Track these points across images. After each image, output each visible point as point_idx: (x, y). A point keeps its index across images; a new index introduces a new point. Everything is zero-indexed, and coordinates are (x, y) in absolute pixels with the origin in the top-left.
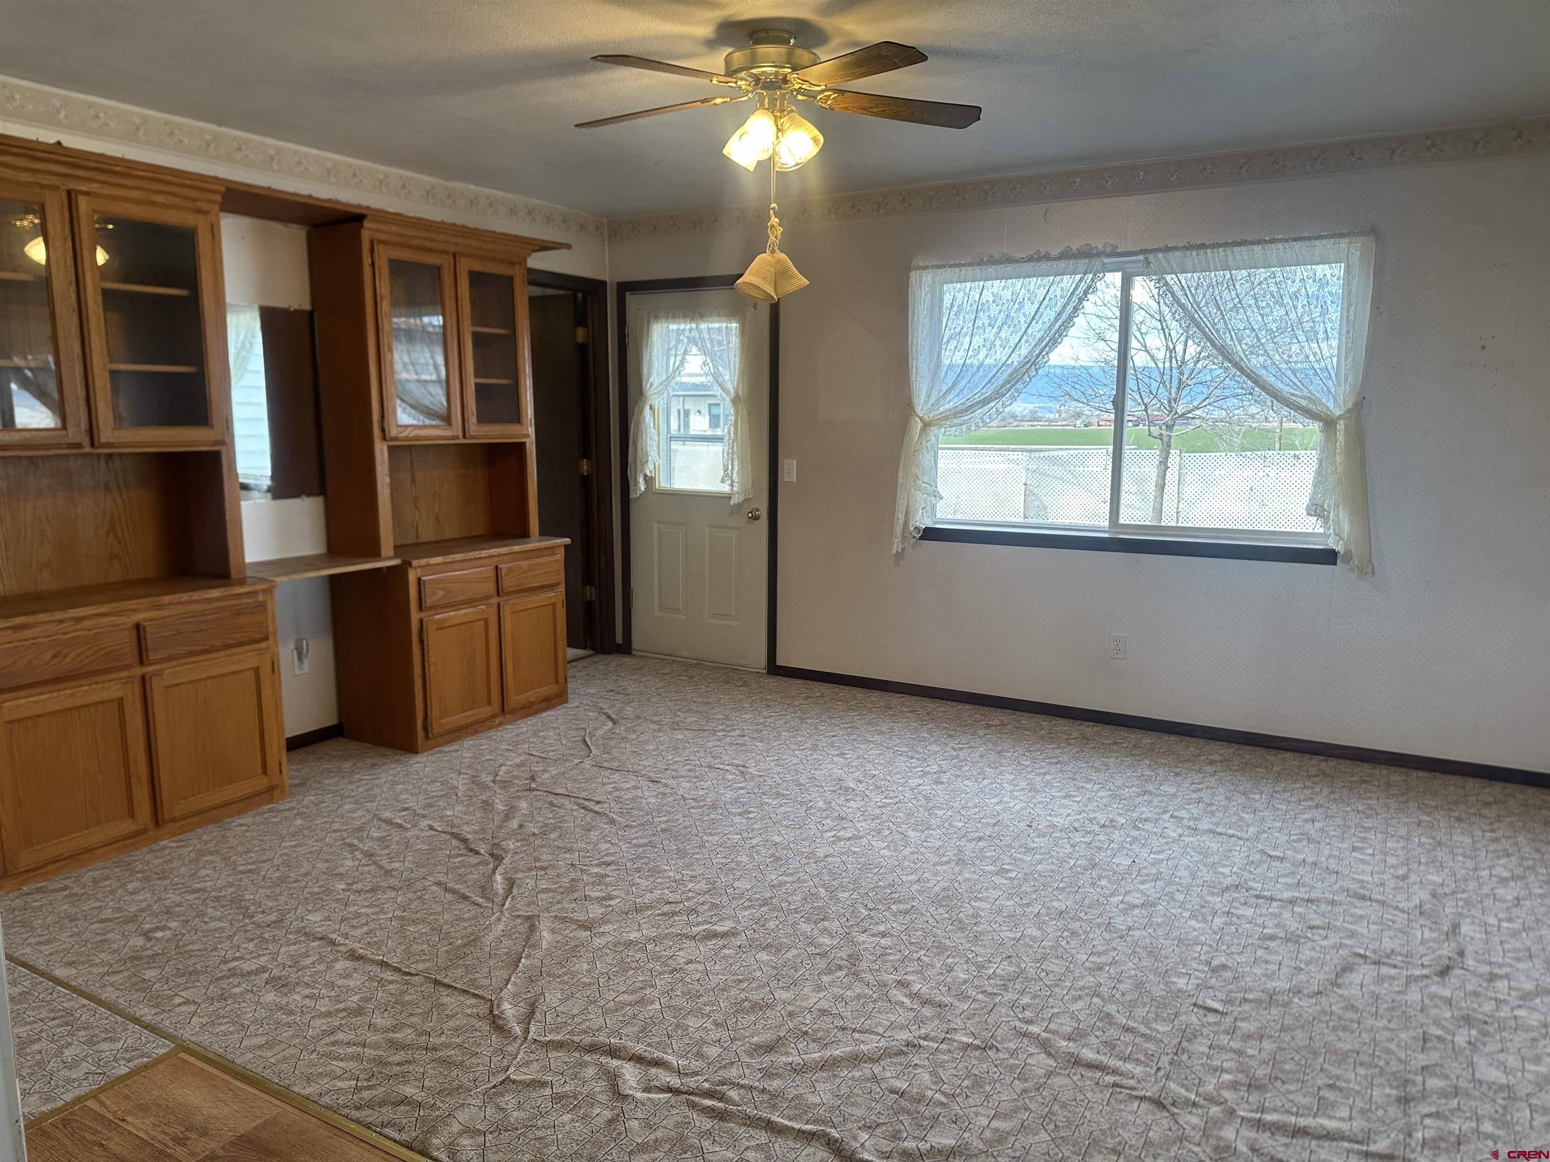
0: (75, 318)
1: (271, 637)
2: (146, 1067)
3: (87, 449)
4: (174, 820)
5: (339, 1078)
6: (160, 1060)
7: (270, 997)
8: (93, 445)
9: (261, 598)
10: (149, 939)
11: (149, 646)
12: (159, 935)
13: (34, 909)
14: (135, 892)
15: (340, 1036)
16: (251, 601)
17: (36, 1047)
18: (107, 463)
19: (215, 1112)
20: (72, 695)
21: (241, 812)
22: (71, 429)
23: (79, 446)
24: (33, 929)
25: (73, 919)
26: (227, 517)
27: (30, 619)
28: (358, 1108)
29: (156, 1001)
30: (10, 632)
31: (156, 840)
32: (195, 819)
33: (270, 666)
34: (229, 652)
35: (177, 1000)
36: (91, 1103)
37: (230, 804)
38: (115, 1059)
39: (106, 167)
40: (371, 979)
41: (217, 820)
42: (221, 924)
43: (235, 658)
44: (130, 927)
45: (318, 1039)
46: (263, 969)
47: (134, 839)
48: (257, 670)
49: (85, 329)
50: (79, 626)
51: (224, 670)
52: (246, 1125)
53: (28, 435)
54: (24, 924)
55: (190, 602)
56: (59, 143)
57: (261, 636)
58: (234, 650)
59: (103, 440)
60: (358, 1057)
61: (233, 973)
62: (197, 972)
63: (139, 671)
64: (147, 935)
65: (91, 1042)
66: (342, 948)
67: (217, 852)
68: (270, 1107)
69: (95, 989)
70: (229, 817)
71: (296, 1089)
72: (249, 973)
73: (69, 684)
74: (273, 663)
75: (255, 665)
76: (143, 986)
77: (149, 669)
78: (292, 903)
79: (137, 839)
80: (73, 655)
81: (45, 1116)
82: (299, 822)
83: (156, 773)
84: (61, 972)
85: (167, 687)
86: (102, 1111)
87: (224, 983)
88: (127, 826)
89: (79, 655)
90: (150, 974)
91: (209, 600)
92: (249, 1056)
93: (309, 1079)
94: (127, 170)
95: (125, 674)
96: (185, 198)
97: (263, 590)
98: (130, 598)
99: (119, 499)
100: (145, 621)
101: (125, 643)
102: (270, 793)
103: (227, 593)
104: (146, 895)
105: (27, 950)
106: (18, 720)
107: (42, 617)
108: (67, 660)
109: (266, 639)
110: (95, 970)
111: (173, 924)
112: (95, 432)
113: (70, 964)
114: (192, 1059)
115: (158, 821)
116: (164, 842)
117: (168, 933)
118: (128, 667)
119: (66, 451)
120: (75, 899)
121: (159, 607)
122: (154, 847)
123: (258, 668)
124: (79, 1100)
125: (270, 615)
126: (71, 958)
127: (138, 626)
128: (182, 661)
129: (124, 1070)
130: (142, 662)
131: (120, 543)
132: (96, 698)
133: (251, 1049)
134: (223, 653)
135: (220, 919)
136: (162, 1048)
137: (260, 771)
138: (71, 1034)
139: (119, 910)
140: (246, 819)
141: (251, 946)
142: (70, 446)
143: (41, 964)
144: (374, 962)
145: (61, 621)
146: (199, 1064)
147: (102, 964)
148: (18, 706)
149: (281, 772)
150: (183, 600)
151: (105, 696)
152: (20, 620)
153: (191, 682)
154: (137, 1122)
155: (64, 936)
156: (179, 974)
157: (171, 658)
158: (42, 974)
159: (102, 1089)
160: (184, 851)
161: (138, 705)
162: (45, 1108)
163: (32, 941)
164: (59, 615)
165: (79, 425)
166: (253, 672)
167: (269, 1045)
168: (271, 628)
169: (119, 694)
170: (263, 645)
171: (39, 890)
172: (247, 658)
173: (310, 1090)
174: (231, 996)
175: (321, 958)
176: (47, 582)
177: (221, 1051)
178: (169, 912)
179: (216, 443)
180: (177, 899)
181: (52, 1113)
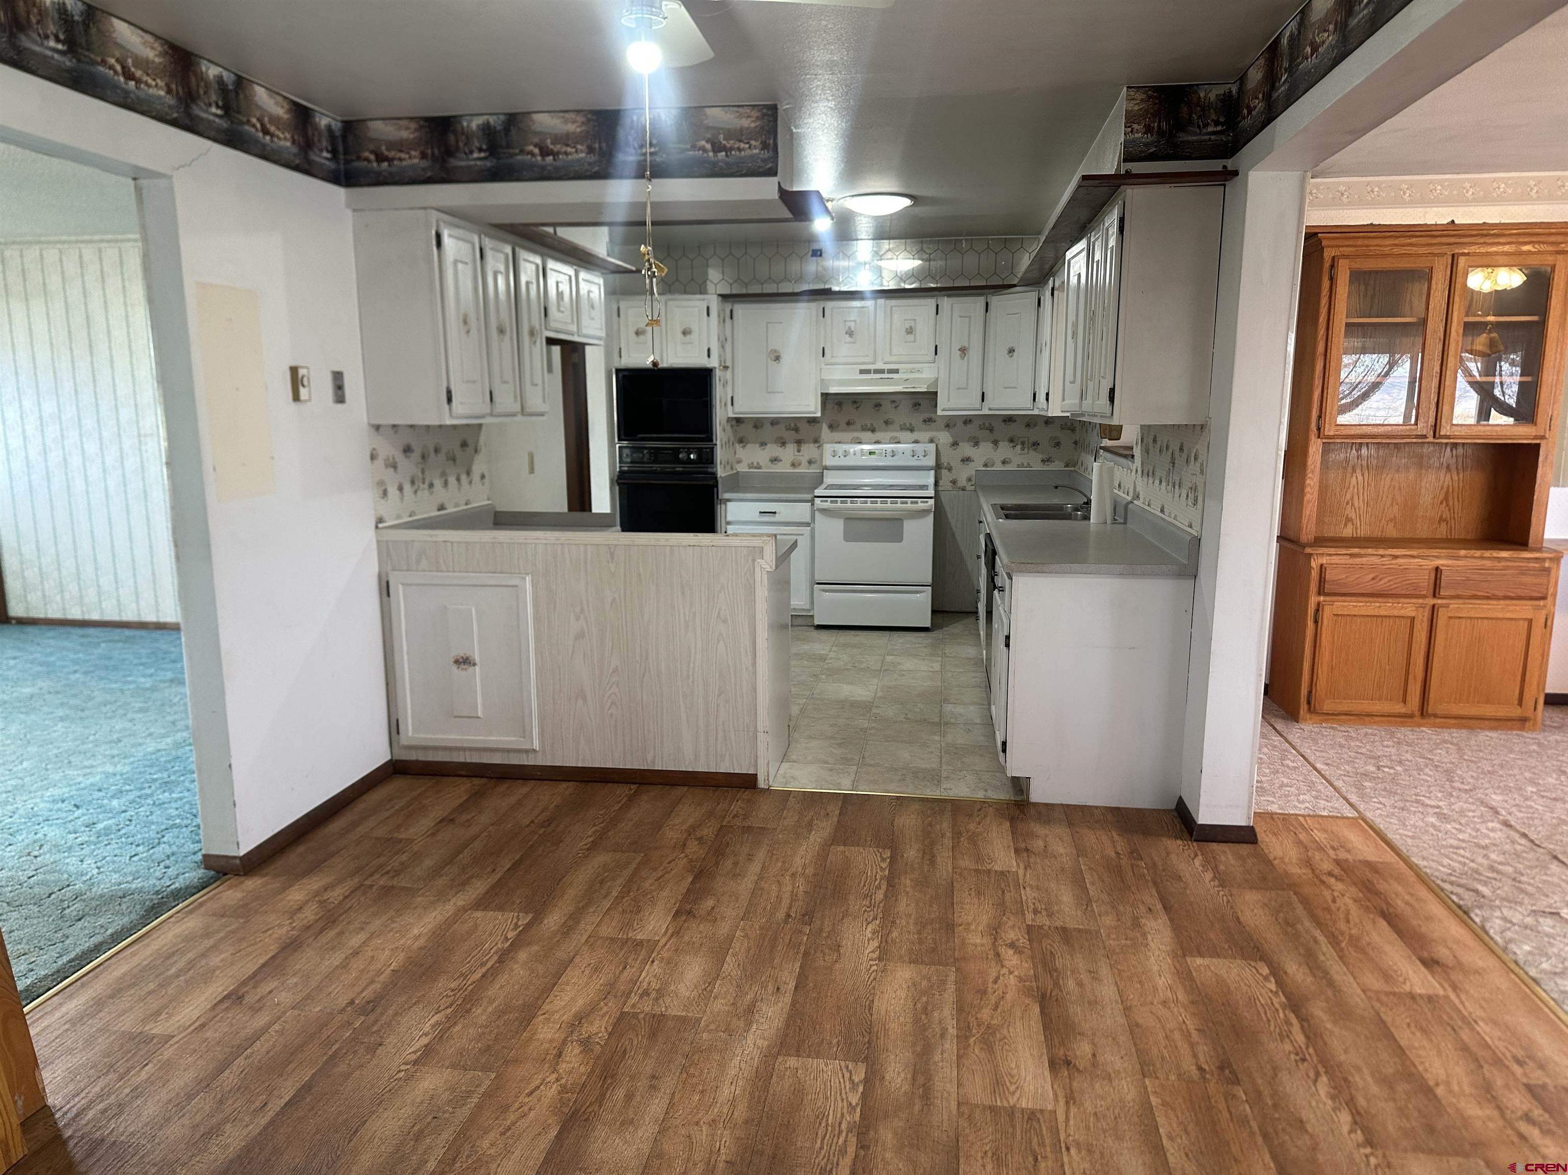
0: (1440, 347)
1: (1550, 599)
2: (1337, 817)
3: (1431, 439)
4: (1436, 716)
5: (1444, 866)
6: (1347, 818)
7: (1432, 820)
8: (1434, 437)
9: (1547, 565)
10: (1379, 769)
11: (1442, 585)
12: (1386, 770)
13: (1323, 735)
14: (1388, 746)
15: (1462, 852)
16: (1537, 565)
17: (1288, 789)
18: (1451, 450)
19: (1360, 847)
20: (1380, 607)
21: (1492, 729)
22: (1420, 425)
23: (1425, 437)
24: (1317, 743)
25: (1341, 746)
26: (1535, 497)
27: (1362, 551)
28: (1443, 881)
29: (1362, 796)
30: (1348, 557)
31: (1419, 726)
32: (1453, 721)
33: (1543, 621)
34: (1508, 602)
35: (1375, 800)
36: (1300, 818)
37: (1484, 719)
38: (1324, 809)
39: (1485, 232)
40: (1508, 837)
41: (1471, 728)
42: (1429, 779)
43: (1511, 608)
44: (1373, 761)
45: (1445, 847)
46: (1438, 807)
47: (1404, 719)
48: (1530, 621)
49: (1446, 353)
50: (1394, 562)
51: (1500, 615)
52: (1372, 858)
53: (1390, 428)
54: (1313, 740)
55: (1482, 558)
56: (1453, 221)
57: (1540, 595)
58: (1514, 602)
59: (1442, 433)
60: (1464, 864)
61: (1417, 801)
62: (1396, 793)
63: (1432, 601)
64: (1378, 768)
65: (1316, 798)
66: (1501, 818)
67: (1457, 745)
68: (1391, 857)
69: (1333, 779)
70: (1481, 729)
71: (1413, 859)
72: (1427, 805)
73: (1380, 600)
74: (1546, 619)
75: (1529, 617)
76: (1360, 788)
77: (1440, 601)
78: (1487, 785)
79: (1405, 720)
80: (1386, 580)
81: (1276, 814)
82: (1535, 747)
83: (1428, 678)
84: (1319, 766)
85: (1450, 618)
86: (1304, 822)
87: (1408, 804)
88: (1400, 708)
89: (1389, 581)
90: (1367, 784)
91: (1499, 559)
92: (1398, 837)
93: (1424, 858)
94: (1501, 232)
95: (1421, 601)
96: (1552, 243)
97: (1551, 559)
98: (1436, 548)
99: (1455, 478)
100: (1443, 565)
101: (1425, 580)
102: (1522, 722)
103: (1515, 556)
104: (1393, 750)
105: (1309, 751)
106: (1341, 615)
107: (1370, 551)
108: (1382, 582)
109: (1544, 598)
110: (1338, 772)
111: (1398, 768)
112: (1438, 427)
113: (1327, 764)
114: (1363, 824)
115: (1423, 711)
116: (1424, 729)
117: (1392, 771)
118: (1424, 597)
119: (1414, 440)
120: (1348, 738)
121: (1458, 558)
122: (1416, 729)
123: (1531, 620)
124: (1297, 815)
125: (1553, 580)
126: (1329, 762)
127: (1437, 569)
128: (1467, 601)
129: (1325, 814)
130: (1434, 596)
131: (1449, 510)
132: (1396, 613)
133: (1400, 835)
134: (1502, 602)
135: (1430, 776)
136: (1351, 813)
137: (1516, 702)
138: (1308, 791)
139: (1371, 751)
140: (1493, 734)
141: (1439, 795)
142: (1417, 437)
143: (1312, 759)
144: (1517, 831)
145: (1382, 556)
146: (1366, 827)
147: (1345, 770)
148: (1343, 606)
149: (1535, 709)
150: (1476, 555)
151: (1402, 613)
152: (1356, 551)
153: (1471, 618)
154: (1319, 834)
155: (1331, 752)
156: (1385, 790)
157: (1458, 597)
158: (1309, 763)
159: (1309, 816)
160: (1434, 737)
161: (1425, 625)
162: (1279, 811)
163: (1313, 748)
164: (1381, 552)
165: (1427, 422)
166: (1526, 624)
167: (1413, 838)
168: (1551, 591)
169: (1413, 614)
170: (1542, 603)
171: (1332, 728)
172: (1524, 610)
173: (1422, 863)
174: (1408, 810)
175: (1482, 816)
176: (1391, 532)
177: (1383, 829)
178: (1400, 762)
179: (1536, 438)
180: (1410, 758)
181: (1280, 814)
